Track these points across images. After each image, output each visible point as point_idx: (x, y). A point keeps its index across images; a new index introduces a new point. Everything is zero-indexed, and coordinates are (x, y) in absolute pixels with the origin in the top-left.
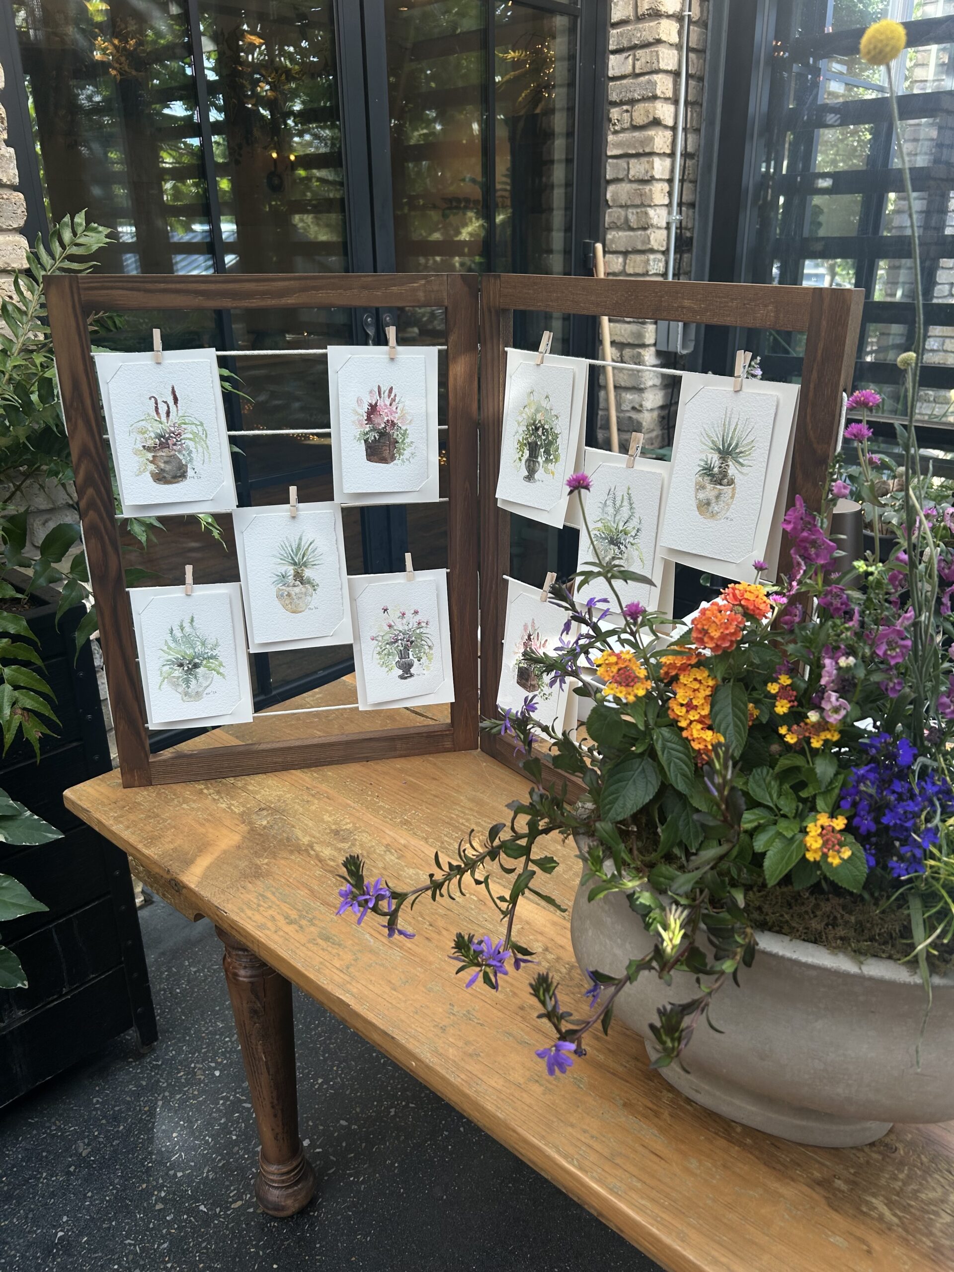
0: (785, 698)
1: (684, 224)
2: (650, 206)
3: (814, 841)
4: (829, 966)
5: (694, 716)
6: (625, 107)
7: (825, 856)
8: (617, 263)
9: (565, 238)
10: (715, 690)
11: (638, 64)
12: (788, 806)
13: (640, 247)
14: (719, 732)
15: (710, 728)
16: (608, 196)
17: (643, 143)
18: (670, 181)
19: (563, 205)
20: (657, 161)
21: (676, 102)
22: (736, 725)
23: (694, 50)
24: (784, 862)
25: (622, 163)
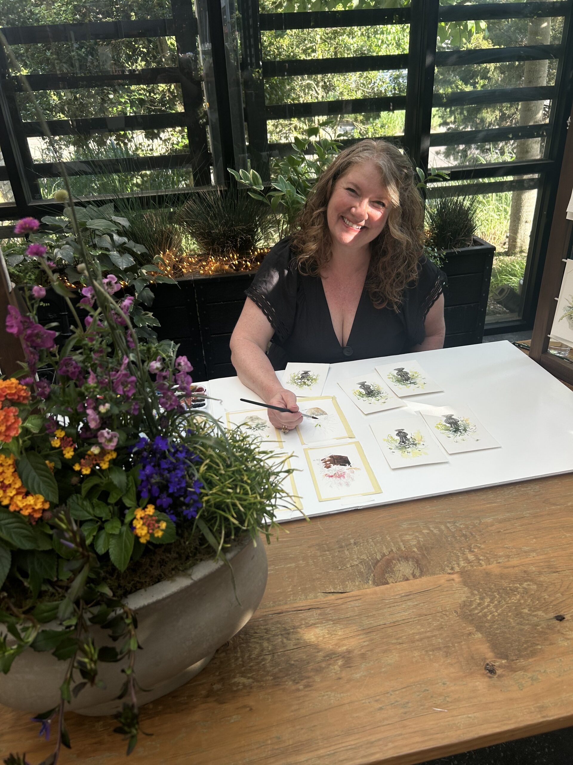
0: (67, 446)
3: (142, 530)
4: (176, 591)
5: (11, 492)
7: (152, 535)
10: (16, 464)
12: (103, 512)
14: (35, 493)
15: (27, 494)
22: (44, 482)
24: (124, 550)
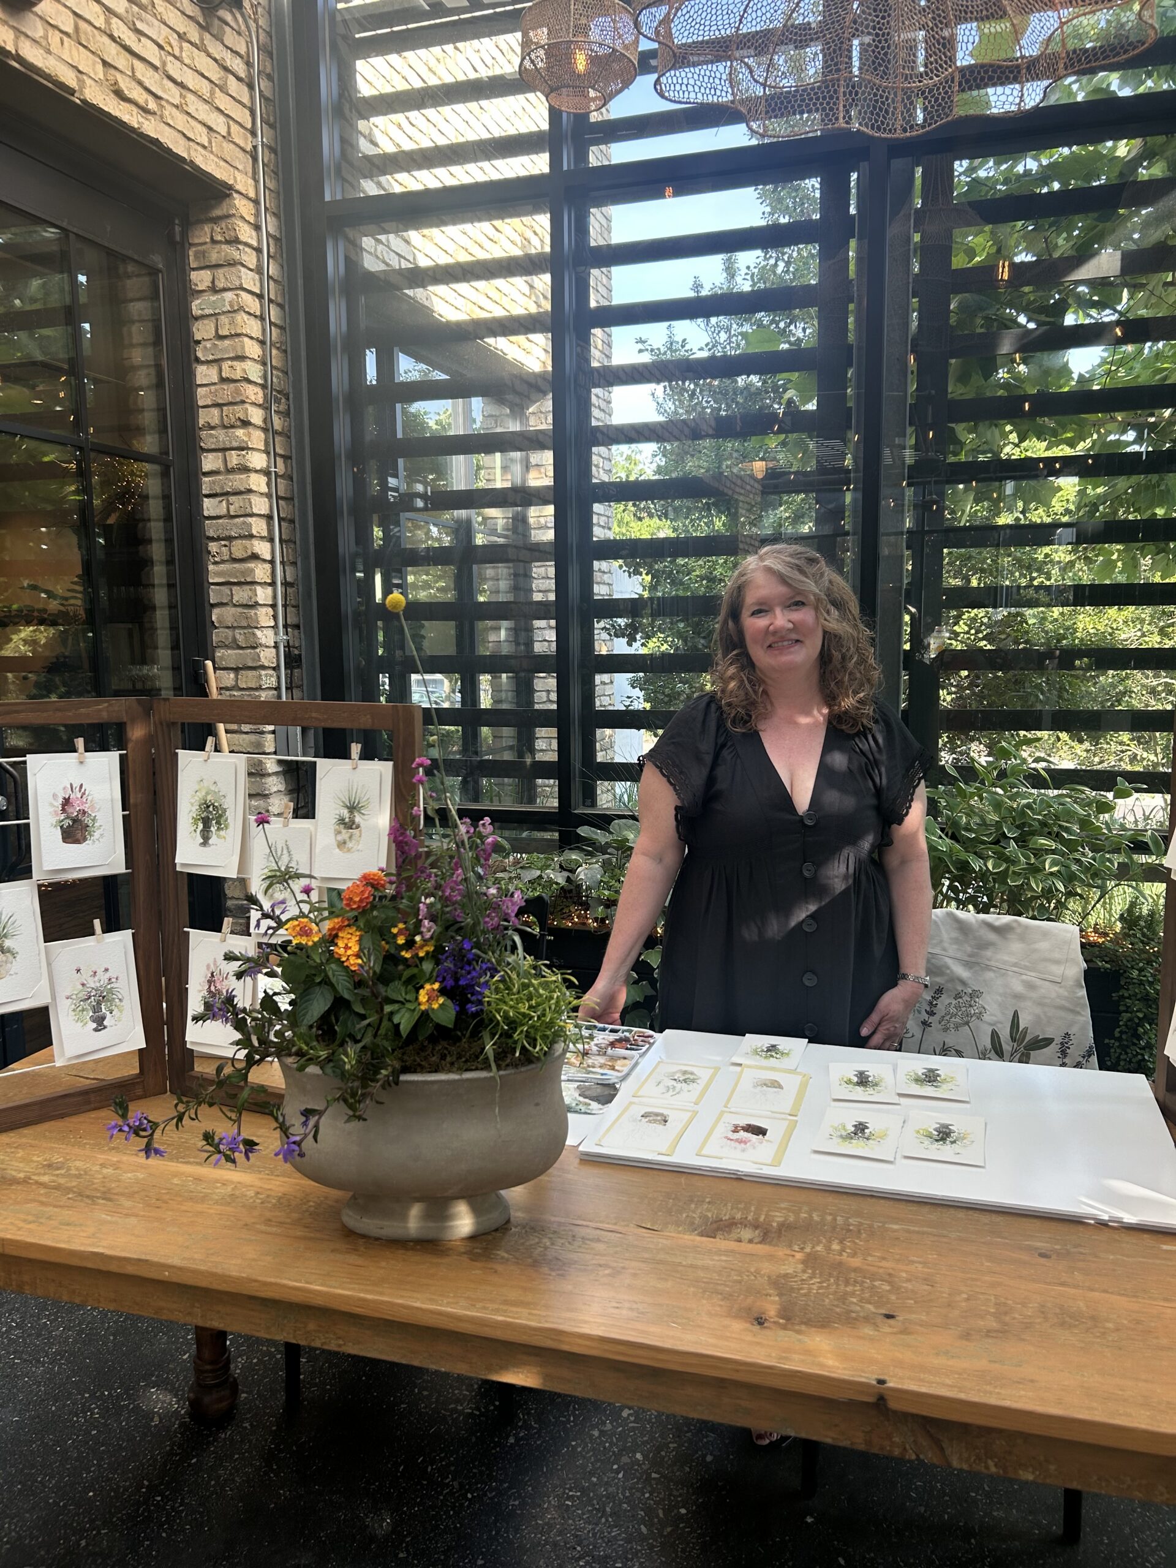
0: (402, 934)
1: (291, 643)
2: (257, 628)
3: (424, 1002)
5: (350, 953)
6: (223, 543)
7: (430, 1006)
8: (229, 678)
9: (173, 655)
11: (232, 508)
13: (250, 664)
14: (366, 959)
15: (360, 958)
16: (214, 618)
17: (244, 573)
18: (274, 606)
19: (167, 625)
20: (259, 589)
21: (271, 540)
22: (375, 953)
23: (282, 498)
24: (410, 1020)
25: (225, 590)
